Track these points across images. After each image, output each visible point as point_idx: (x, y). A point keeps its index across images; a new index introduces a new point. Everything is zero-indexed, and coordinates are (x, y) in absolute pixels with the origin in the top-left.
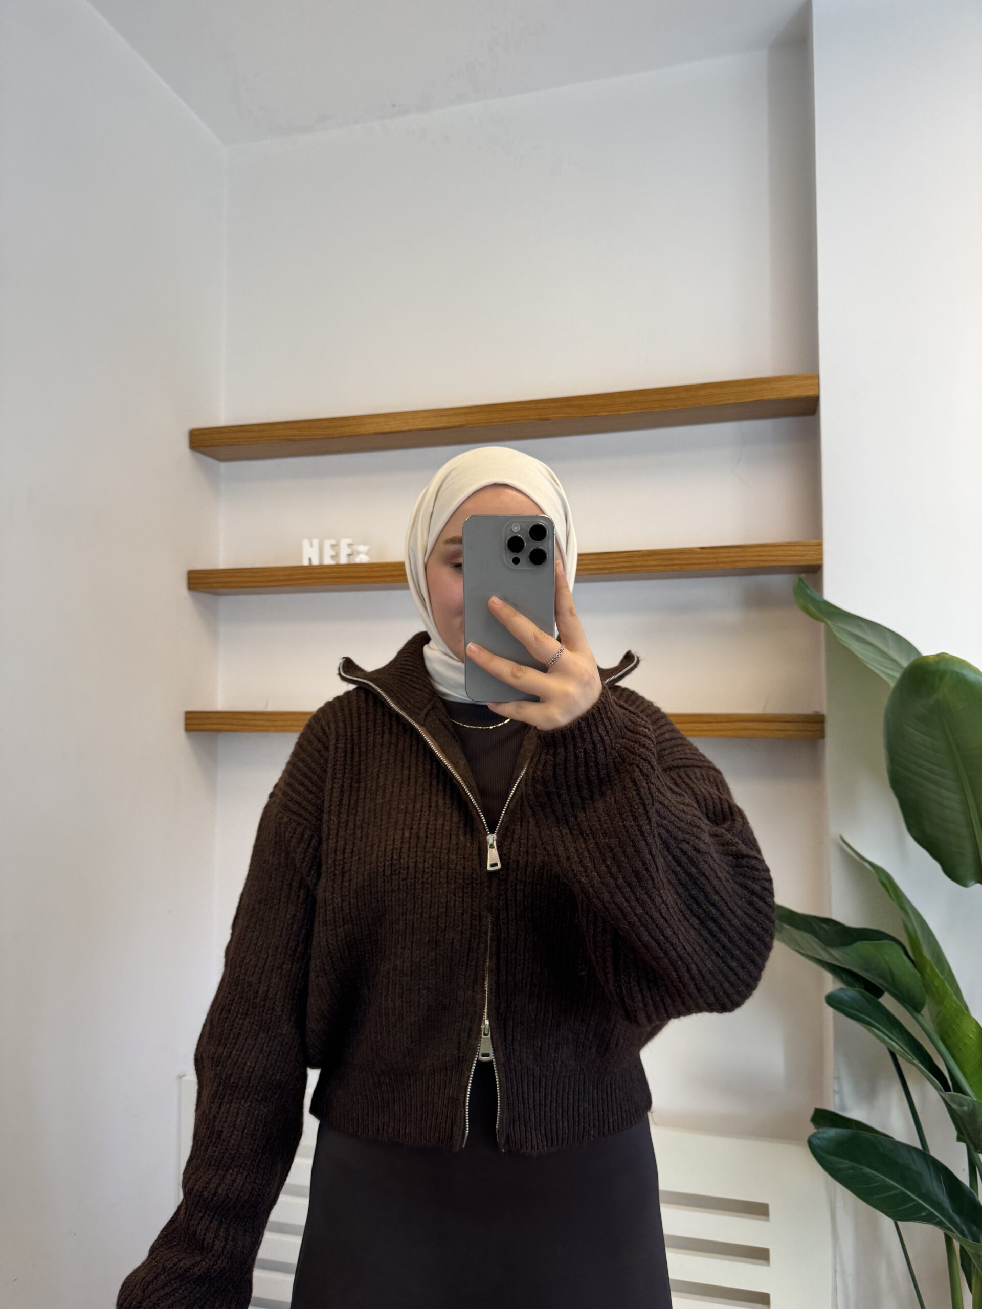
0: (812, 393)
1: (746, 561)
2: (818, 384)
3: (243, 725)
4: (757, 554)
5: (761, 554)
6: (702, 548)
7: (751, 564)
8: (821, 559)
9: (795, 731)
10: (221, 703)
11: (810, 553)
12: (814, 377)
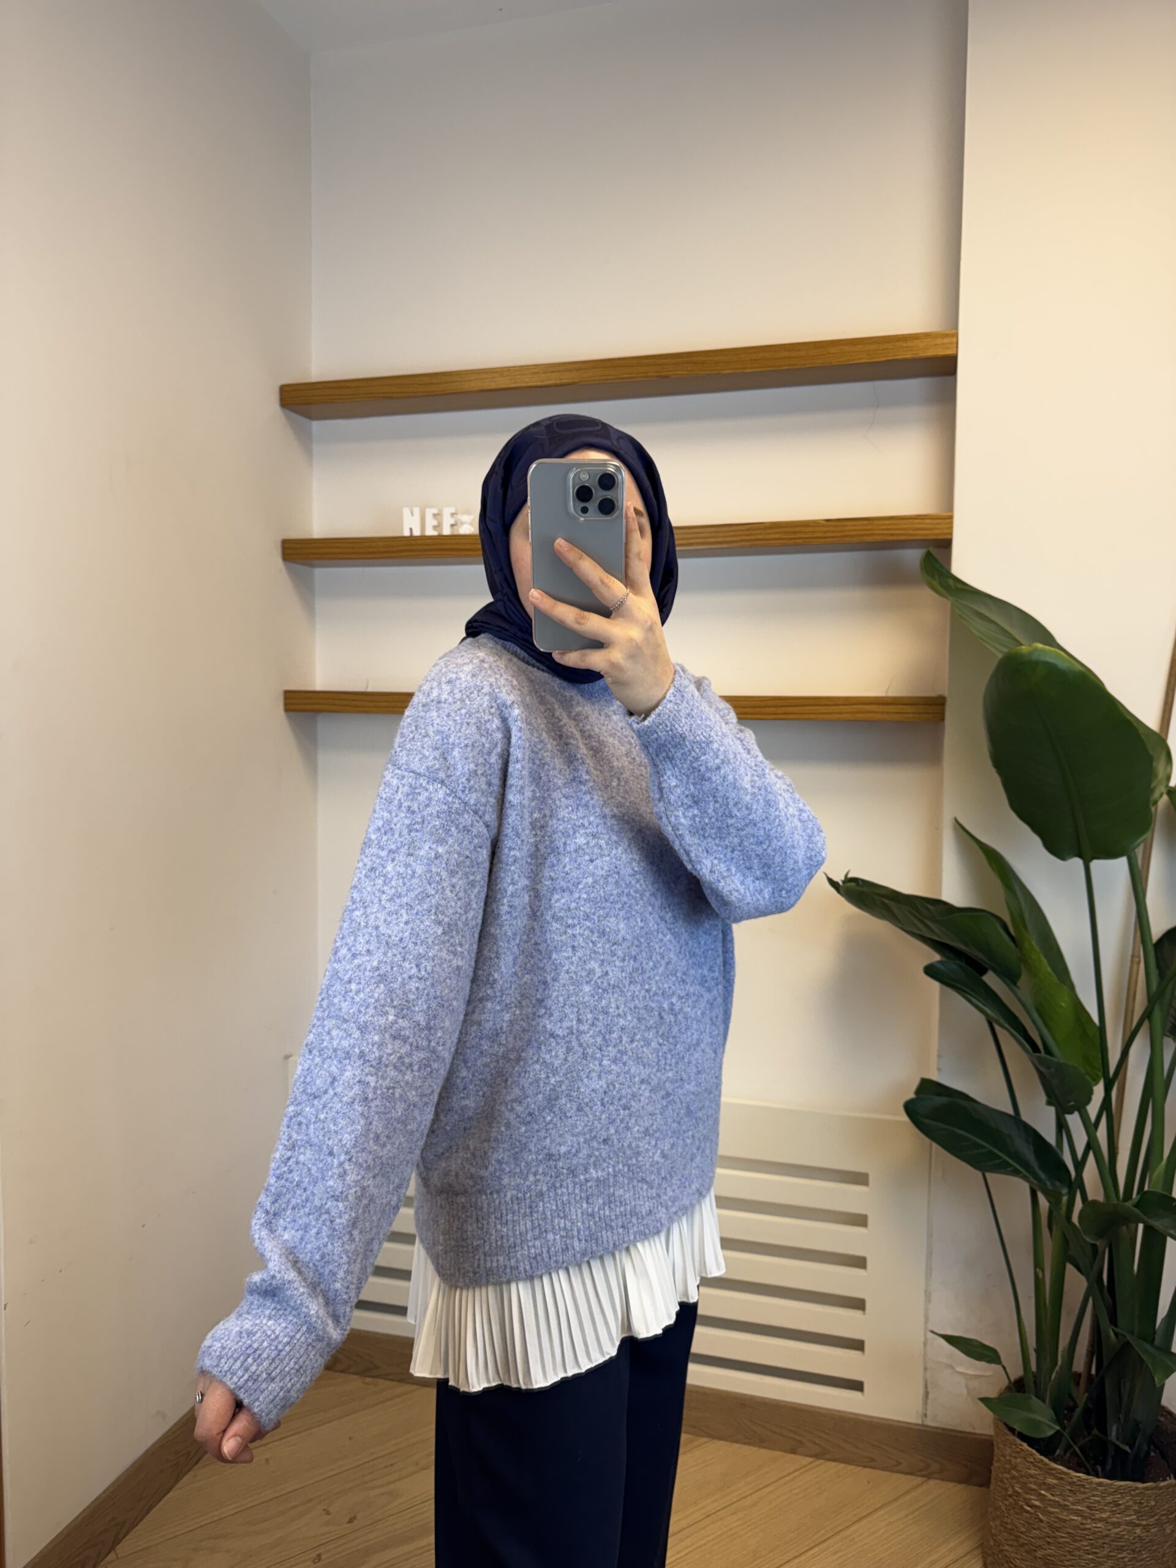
0: (949, 352)
1: (872, 535)
2: (957, 343)
3: (344, 706)
4: (885, 527)
5: (889, 527)
6: (828, 520)
7: (878, 538)
8: (951, 534)
9: (914, 713)
10: (320, 683)
11: (941, 526)
12: (953, 335)
